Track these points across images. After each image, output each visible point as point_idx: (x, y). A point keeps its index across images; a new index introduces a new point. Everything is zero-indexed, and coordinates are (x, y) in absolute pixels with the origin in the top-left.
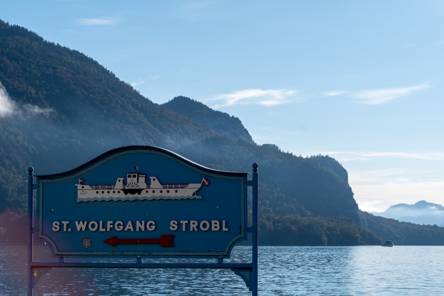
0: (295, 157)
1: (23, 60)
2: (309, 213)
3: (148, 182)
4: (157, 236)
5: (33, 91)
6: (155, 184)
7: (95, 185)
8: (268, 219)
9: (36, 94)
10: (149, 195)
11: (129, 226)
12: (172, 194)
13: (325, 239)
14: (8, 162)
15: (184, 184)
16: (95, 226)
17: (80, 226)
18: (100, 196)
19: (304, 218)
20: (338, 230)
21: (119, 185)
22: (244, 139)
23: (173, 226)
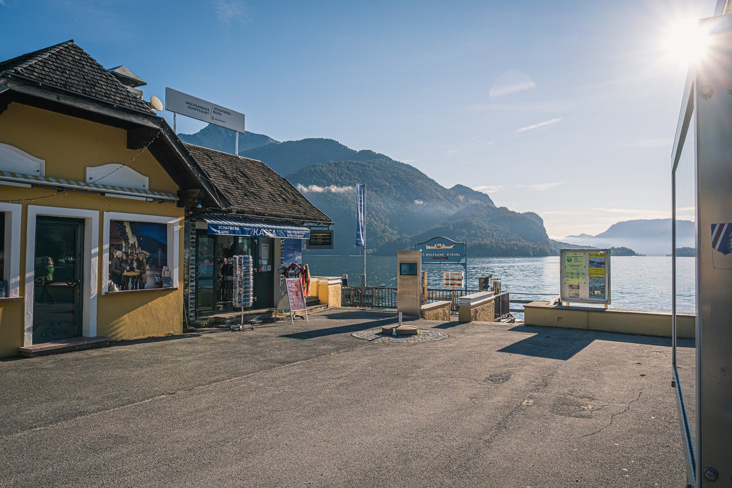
0: (516, 213)
1: (383, 170)
2: (523, 240)
3: (442, 245)
4: (444, 257)
5: (388, 185)
6: (444, 245)
7: (430, 245)
8: (503, 244)
9: (390, 186)
10: (442, 248)
11: (438, 255)
12: (448, 247)
13: (531, 253)
14: (377, 218)
15: (450, 245)
16: (430, 255)
17: (427, 255)
18: (431, 248)
19: (521, 243)
20: (538, 249)
21: (436, 246)
22: (491, 205)
23: (448, 255)
